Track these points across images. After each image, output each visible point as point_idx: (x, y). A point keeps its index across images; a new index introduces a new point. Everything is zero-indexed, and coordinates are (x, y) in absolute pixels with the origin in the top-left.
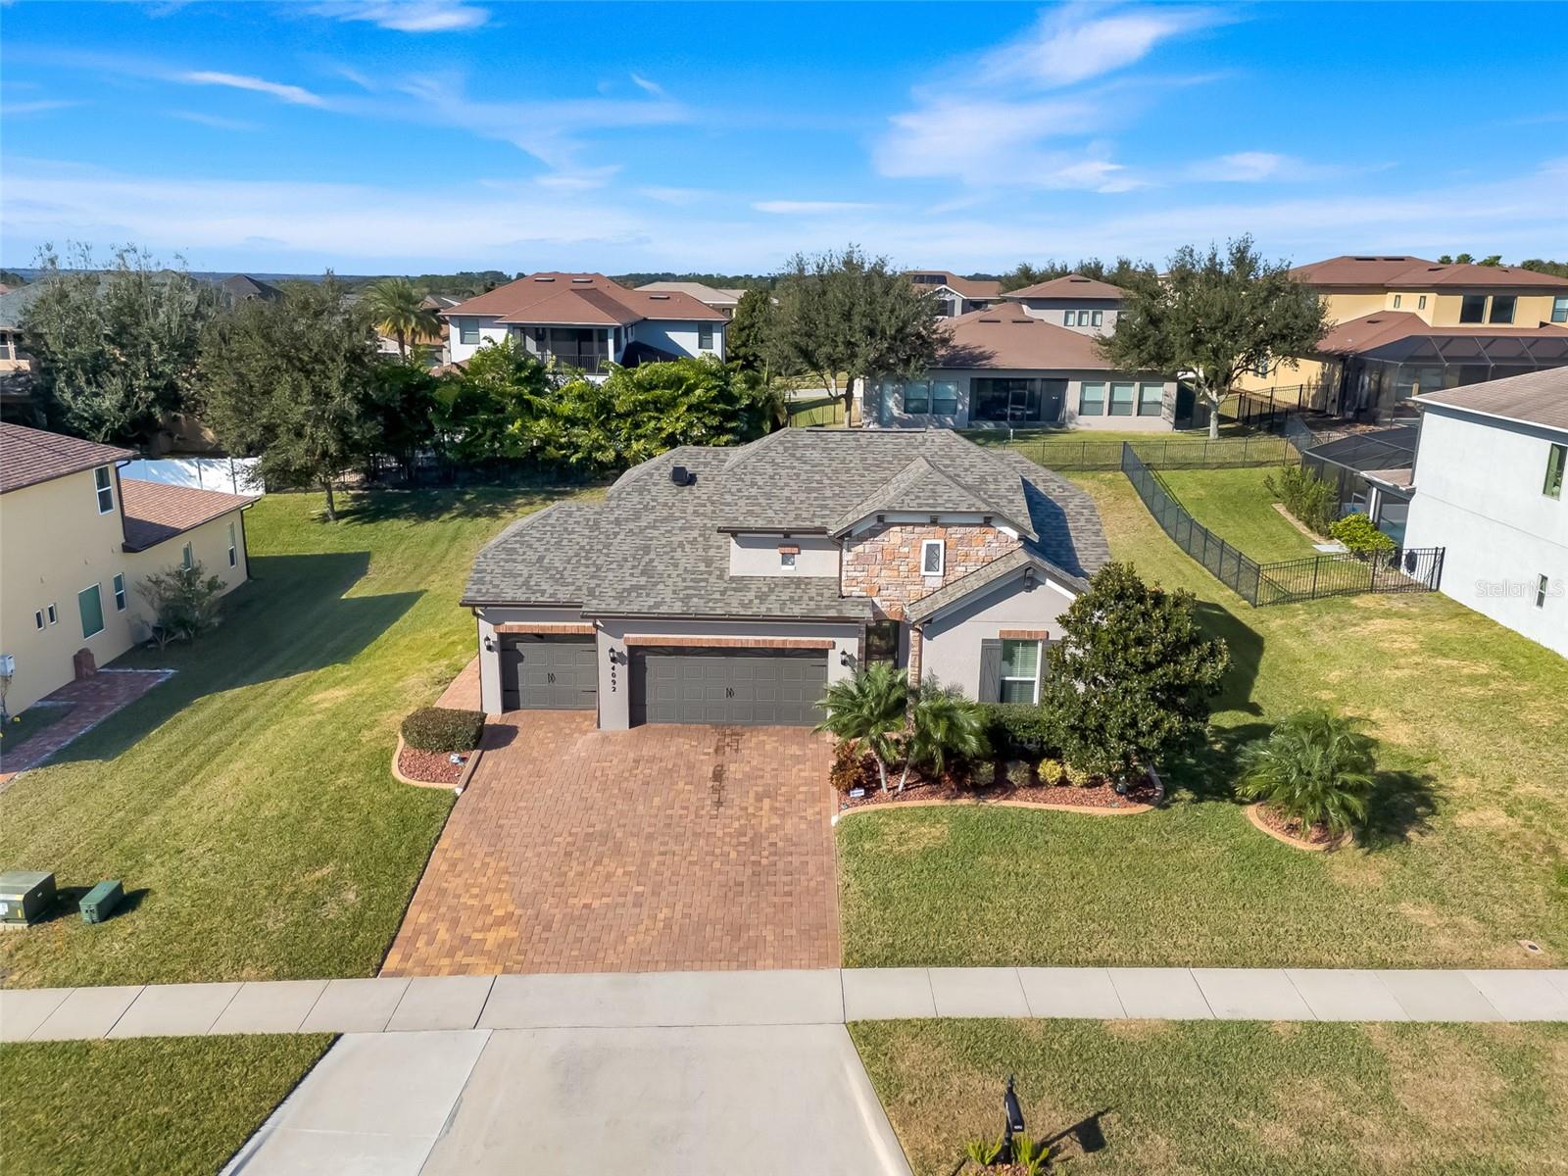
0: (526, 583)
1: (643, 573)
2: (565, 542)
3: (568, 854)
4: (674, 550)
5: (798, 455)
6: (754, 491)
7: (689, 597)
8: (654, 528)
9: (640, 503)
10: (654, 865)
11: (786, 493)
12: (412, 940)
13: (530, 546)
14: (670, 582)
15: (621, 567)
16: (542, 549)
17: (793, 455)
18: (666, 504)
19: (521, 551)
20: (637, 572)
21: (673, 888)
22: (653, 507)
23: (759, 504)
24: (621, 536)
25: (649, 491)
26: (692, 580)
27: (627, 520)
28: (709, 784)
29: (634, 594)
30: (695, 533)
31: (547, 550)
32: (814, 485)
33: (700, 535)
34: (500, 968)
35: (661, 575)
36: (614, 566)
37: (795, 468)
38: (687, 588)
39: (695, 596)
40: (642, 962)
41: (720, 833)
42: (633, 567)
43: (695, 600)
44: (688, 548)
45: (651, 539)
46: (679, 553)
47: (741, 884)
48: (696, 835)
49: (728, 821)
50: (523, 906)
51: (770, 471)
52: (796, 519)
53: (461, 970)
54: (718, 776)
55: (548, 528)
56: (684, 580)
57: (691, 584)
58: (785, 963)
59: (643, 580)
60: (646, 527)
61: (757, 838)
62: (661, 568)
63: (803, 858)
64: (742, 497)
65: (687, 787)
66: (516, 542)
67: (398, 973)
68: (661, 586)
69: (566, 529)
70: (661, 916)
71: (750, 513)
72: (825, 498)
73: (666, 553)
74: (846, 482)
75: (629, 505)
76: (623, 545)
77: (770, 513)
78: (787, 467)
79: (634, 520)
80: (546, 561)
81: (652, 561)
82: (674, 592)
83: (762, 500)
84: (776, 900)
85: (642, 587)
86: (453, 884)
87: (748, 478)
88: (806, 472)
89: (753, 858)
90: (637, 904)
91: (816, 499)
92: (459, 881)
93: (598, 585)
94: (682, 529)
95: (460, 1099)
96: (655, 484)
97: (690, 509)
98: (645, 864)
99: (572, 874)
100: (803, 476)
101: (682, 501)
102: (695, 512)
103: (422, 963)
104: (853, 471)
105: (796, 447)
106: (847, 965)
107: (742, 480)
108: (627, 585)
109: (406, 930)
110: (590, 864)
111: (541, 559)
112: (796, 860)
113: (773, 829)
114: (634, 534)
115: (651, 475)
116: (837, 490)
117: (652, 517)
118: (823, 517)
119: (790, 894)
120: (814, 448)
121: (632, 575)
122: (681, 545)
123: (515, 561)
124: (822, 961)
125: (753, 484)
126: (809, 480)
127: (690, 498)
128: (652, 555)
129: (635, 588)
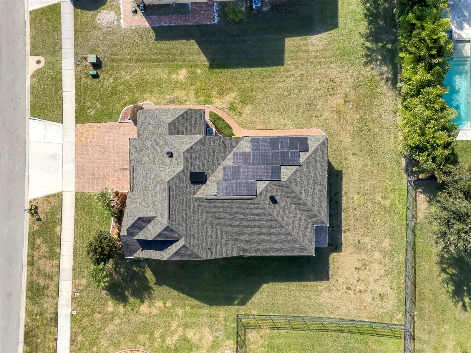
0: (143, 123)
1: (141, 149)
2: (155, 128)
3: (102, 146)
4: (147, 155)
5: (157, 185)
6: (145, 174)
7: (135, 161)
8: (154, 150)
9: (162, 145)
10: (99, 161)
11: (144, 182)
12: (83, 126)
13: (154, 120)
14: (139, 156)
15: (142, 144)
16: (153, 123)
17: (157, 183)
18: (162, 151)
19: (152, 119)
20: (141, 148)
21: (93, 164)
22: (161, 148)
23: (140, 175)
24: (151, 142)
25: (166, 146)
26: (139, 161)
27: (156, 142)
28: (122, 168)
29: (135, 148)
30: (152, 159)
31: (153, 125)
32: (147, 189)
33: (152, 161)
34: (76, 141)
35: (140, 153)
36: (142, 142)
37: (153, 183)
38: (137, 160)
39: (135, 162)
40: (77, 162)
41: (107, 171)
42: (142, 147)
43: (134, 162)
44: (148, 158)
45: (151, 149)
46: (146, 156)
47: (94, 175)
48: (107, 167)
49: (110, 172)
50: (89, 141)
51: (151, 177)
52: (136, 184)
53: (76, 135)
54: (124, 169)
55: (159, 123)
56: (139, 159)
57: (138, 161)
58: (76, 183)
59: (139, 150)
60: (154, 148)
61: (106, 178)
62: (142, 153)
63: (100, 186)
64: (143, 171)
65: (121, 164)
66: (155, 117)
67: (76, 126)
68: (137, 154)
69: (159, 127)
70: (87, 163)
71: (138, 173)
72: (143, 191)
73: (146, 153)
74: (148, 197)
75: (161, 142)
76: (148, 143)
77: (138, 178)
78: (153, 182)
79: (156, 144)
80: (150, 125)
81: (144, 151)
82: (136, 157)
83: (142, 176)
84: (90, 181)
85: (137, 150)
86: (94, 129)
87: (149, 172)
88: (152, 187)
89: (100, 177)
90: (89, 159)
91: (143, 189)
92: (95, 129)
93: (137, 140)
94: (154, 156)
95: (50, 143)
96: (169, 147)
97: (160, 157)
98: (99, 159)
99: (97, 147)
100: (150, 186)
101: (163, 155)
102: (160, 159)
103: (78, 129)
104: (152, 198)
105: (160, 184)
106: (76, 193)
107: (148, 171)
108: (137, 146)
109: (85, 124)
110: (99, 150)
111: (150, 124)
112: (100, 184)
113: (109, 181)
114: (152, 145)
115: (172, 145)
116: (146, 194)
117: (157, 148)
118: (137, 191)
119: (92, 183)
120: (160, 189)
121: (140, 147)
122: (149, 157)
123: (149, 118)
124: (76, 188)
125: (147, 174)
126: (149, 187)
127: (164, 157)
128: (146, 150)
129: (137, 148)
